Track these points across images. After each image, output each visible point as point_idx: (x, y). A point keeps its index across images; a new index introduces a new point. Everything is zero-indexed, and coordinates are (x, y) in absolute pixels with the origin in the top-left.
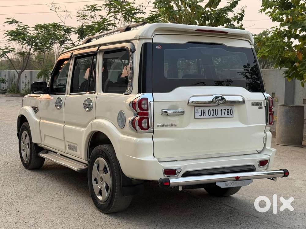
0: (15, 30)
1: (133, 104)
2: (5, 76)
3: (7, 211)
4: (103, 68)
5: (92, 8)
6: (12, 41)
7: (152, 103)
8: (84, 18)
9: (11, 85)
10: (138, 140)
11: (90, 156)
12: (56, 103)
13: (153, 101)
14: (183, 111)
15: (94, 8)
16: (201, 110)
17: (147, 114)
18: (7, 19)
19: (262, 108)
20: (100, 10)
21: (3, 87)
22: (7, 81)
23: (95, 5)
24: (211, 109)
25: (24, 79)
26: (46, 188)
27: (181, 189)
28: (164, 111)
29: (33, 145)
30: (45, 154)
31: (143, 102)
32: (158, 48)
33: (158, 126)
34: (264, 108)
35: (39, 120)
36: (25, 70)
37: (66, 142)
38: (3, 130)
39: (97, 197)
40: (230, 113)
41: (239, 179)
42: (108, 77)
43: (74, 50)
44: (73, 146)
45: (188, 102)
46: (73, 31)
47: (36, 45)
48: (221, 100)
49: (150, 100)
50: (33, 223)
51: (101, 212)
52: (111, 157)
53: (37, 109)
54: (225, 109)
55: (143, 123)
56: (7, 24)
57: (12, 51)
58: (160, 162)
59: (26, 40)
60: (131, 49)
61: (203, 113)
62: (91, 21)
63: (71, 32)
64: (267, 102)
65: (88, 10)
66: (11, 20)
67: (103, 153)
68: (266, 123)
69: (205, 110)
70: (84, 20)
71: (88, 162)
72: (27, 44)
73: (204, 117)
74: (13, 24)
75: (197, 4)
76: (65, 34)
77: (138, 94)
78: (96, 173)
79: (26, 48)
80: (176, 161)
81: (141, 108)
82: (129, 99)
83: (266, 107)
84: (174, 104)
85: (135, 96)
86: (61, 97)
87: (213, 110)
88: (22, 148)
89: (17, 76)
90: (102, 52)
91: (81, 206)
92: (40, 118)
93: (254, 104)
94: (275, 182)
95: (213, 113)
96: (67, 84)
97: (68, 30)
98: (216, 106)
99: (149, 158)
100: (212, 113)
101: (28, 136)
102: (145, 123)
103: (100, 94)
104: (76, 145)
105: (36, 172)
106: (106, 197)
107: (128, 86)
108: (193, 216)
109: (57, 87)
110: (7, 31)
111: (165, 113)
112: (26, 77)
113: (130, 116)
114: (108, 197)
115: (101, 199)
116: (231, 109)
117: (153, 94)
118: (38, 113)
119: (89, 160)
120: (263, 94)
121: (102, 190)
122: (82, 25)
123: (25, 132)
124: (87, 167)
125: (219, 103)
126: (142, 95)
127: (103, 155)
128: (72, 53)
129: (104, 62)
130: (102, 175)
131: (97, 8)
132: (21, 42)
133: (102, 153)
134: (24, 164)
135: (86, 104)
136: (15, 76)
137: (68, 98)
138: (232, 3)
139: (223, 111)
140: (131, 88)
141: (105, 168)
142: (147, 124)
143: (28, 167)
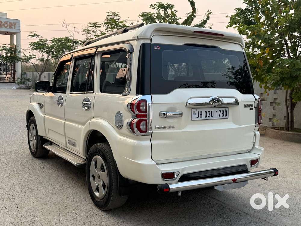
0: (37, 42)
1: (131, 105)
2: (30, 76)
3: (7, 207)
4: (101, 70)
5: (94, 25)
6: (35, 50)
7: (150, 105)
8: (88, 33)
9: (34, 83)
10: (135, 142)
11: (88, 153)
12: (58, 101)
13: (152, 103)
14: (181, 113)
15: (96, 25)
16: (198, 112)
17: (146, 116)
18: (31, 33)
19: (253, 109)
20: (100, 27)
21: (29, 85)
22: (31, 80)
23: (96, 23)
24: (207, 110)
25: (44, 78)
26: (48, 179)
27: (180, 194)
28: (163, 113)
29: (39, 137)
30: (49, 146)
31: (142, 104)
32: (157, 49)
33: (156, 128)
34: (254, 109)
35: (44, 116)
36: (44, 71)
37: (67, 138)
38: (22, 119)
39: (94, 193)
40: (225, 114)
41: (236, 181)
42: (106, 77)
43: (74, 52)
44: (73, 142)
45: (186, 104)
46: (80, 43)
47: (53, 54)
48: (217, 102)
49: (149, 101)
50: (29, 223)
51: (98, 208)
52: (108, 157)
53: (42, 105)
54: (220, 111)
55: (141, 125)
56: (30, 37)
57: (34, 57)
58: (157, 164)
59: (44, 50)
60: (129, 50)
61: (200, 115)
62: (93, 35)
63: (78, 44)
64: (257, 103)
65: (90, 26)
66: (33, 34)
67: (101, 152)
68: (256, 124)
69: (202, 112)
70: (88, 34)
71: (86, 158)
72: (45, 53)
73: (201, 119)
74: (35, 37)
75: (176, 21)
76: (73, 45)
77: (136, 95)
78: (93, 170)
79: (45, 55)
80: (174, 162)
81: (139, 110)
82: (126, 100)
83: (256, 108)
84: (172, 106)
85: (132, 98)
86: (63, 95)
87: (209, 111)
88: (30, 139)
89: (38, 76)
90: (100, 53)
91: (79, 200)
92: (45, 114)
93: (246, 106)
94: (267, 181)
95: (210, 114)
96: (68, 84)
97: (76, 42)
98: (213, 107)
99: (147, 161)
100: (208, 115)
101: (35, 128)
102: (144, 125)
103: (97, 94)
104: (75, 142)
105: (41, 161)
106: (102, 195)
107: (126, 88)
108: (187, 212)
109: (60, 86)
110: (31, 43)
111: (164, 116)
112: (45, 77)
113: (128, 118)
114: (105, 195)
115: (98, 196)
116: (226, 111)
117: (152, 95)
118: (43, 108)
119: (87, 156)
120: (254, 96)
121: (99, 187)
122: (87, 39)
123: (33, 125)
124: (85, 162)
125: (215, 105)
126: (140, 97)
127: (100, 153)
128: (73, 55)
129: (102, 63)
130: (99, 173)
131: (98, 25)
132: (41, 51)
133: (99, 152)
134: (31, 152)
135: (85, 104)
136: (37, 76)
137: (68, 96)
138: (202, 21)
139: (219, 112)
140: (129, 89)
141: (102, 166)
142: (145, 127)
143: (35, 156)
